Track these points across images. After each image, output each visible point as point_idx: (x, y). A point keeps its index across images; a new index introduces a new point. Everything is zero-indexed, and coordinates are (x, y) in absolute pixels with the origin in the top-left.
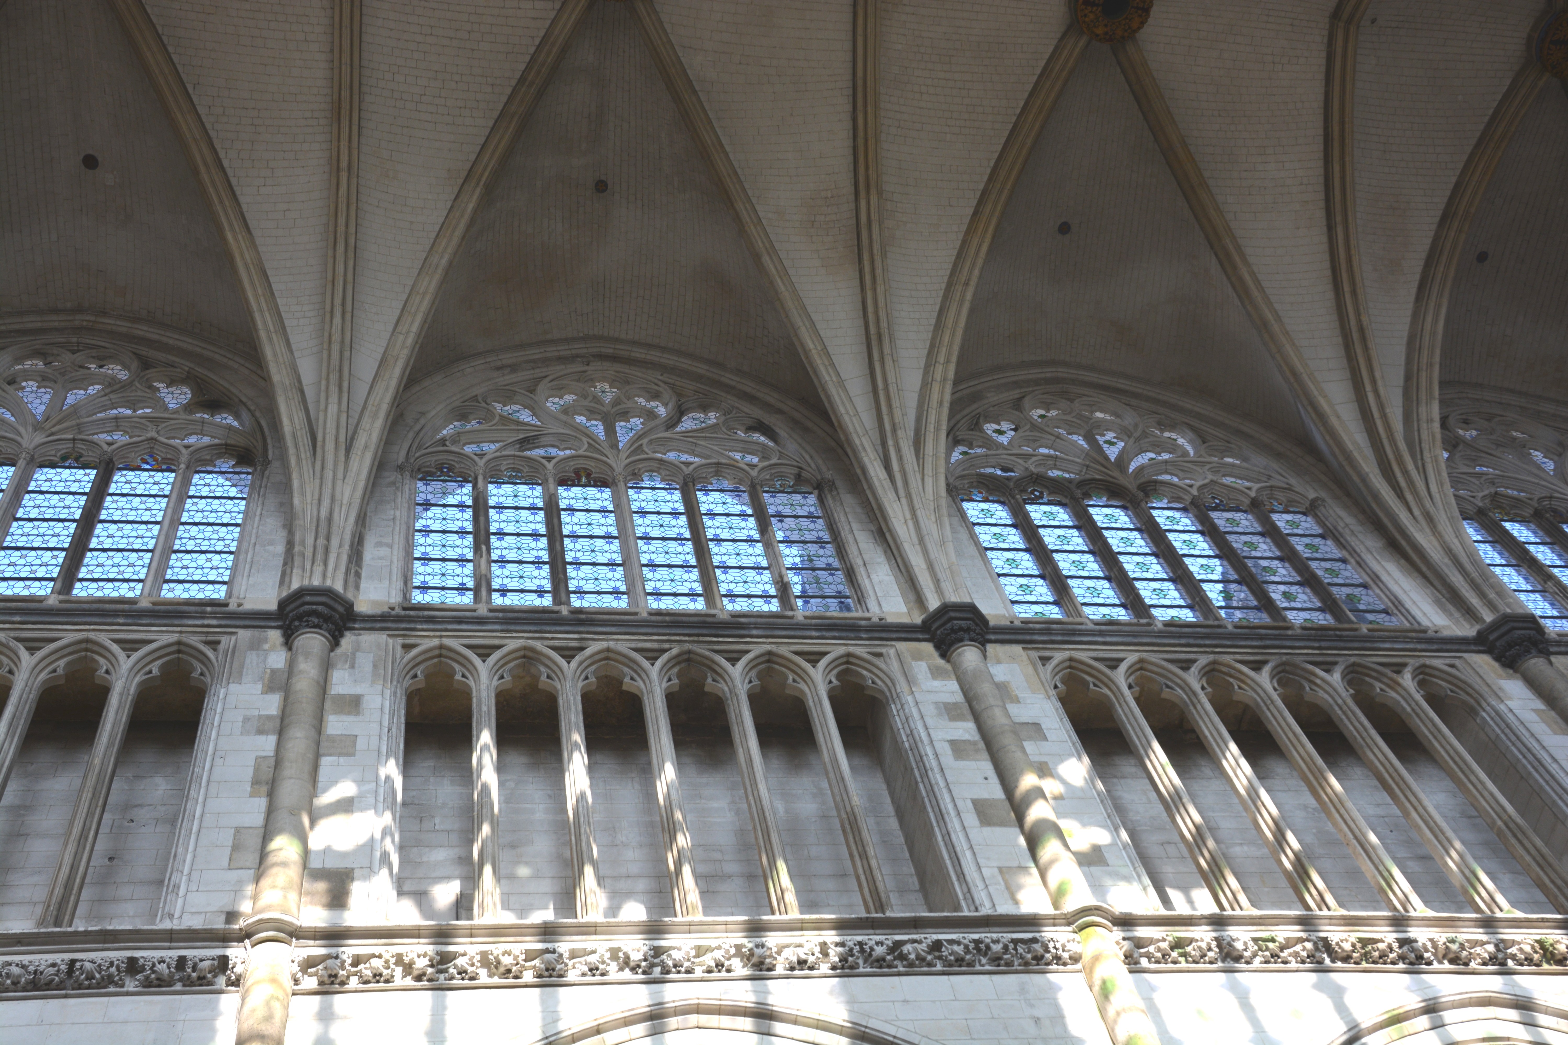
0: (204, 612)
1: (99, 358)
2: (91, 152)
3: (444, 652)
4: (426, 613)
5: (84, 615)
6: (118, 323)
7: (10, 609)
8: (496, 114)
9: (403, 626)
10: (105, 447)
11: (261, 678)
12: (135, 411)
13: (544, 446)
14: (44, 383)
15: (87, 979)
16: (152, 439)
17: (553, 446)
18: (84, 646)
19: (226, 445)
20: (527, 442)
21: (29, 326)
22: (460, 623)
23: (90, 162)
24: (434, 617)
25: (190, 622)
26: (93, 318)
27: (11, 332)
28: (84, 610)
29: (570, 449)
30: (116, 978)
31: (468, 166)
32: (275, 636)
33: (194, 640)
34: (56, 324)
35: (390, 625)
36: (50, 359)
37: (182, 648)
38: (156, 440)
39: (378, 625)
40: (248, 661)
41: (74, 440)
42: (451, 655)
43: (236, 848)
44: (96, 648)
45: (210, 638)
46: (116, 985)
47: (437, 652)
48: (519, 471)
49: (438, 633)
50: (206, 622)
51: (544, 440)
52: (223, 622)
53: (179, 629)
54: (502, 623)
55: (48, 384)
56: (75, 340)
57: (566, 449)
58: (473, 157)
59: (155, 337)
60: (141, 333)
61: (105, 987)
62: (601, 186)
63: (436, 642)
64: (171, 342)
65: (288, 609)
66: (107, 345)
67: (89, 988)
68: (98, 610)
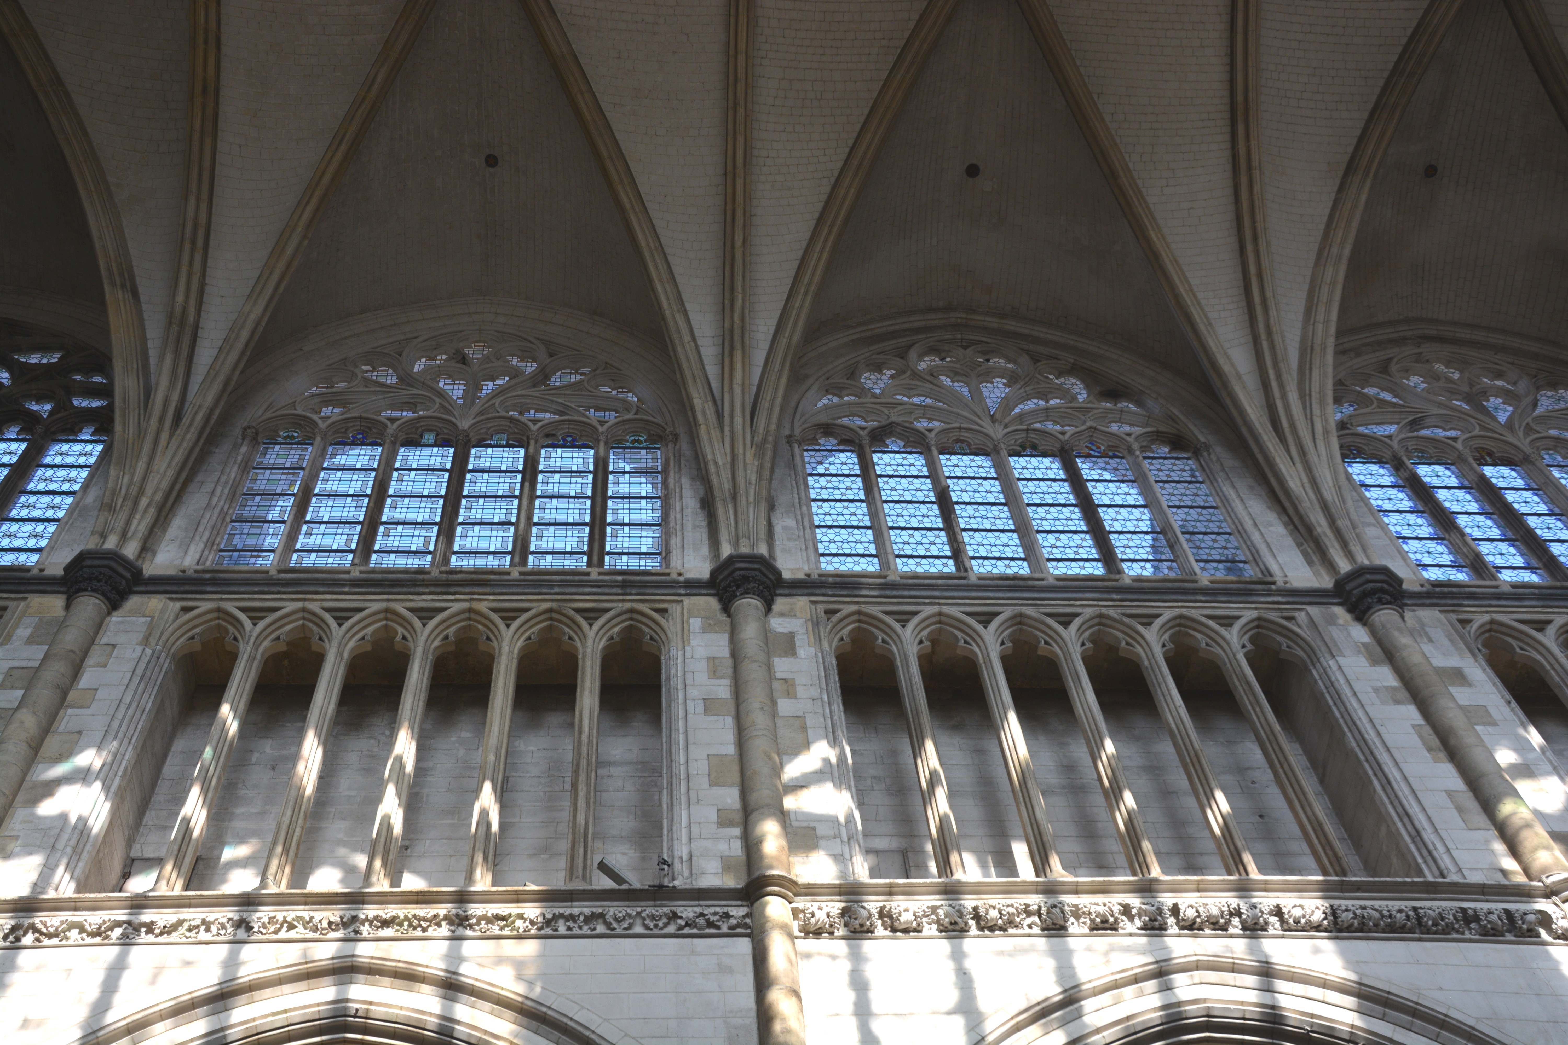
0: (1271, 590)
1: (983, 353)
2: (974, 162)
3: (1495, 627)
4: (1467, 590)
5: (1168, 593)
6: (987, 319)
7: (1107, 587)
8: (1370, 106)
9: (1449, 602)
10: (1061, 436)
11: (1359, 652)
12: (1047, 402)
13: (1428, 427)
14: (957, 378)
15: (1433, 925)
16: (1091, 428)
17: (1436, 427)
18: (1178, 621)
19: (1158, 432)
20: (1416, 424)
21: (916, 325)
22: (1499, 599)
23: (973, 171)
24: (1475, 593)
25: (1262, 599)
26: (964, 316)
27: (905, 330)
28: (1169, 588)
29: (1454, 429)
30: (1456, 926)
31: (1347, 158)
32: (1339, 611)
33: (1273, 616)
34: (936, 322)
35: (1435, 601)
36: (943, 355)
37: (1263, 623)
38: (1095, 428)
39: (1428, 601)
40: (1335, 636)
41: (1027, 430)
42: (1504, 629)
43: (1460, 810)
44: (1190, 623)
45: (1285, 614)
46: (1457, 932)
47: (1488, 627)
48: (1422, 451)
49: (1484, 609)
50: (1276, 599)
51: (1429, 421)
52: (1290, 599)
53: (1253, 606)
54: (1538, 599)
55: (960, 378)
56: (959, 336)
57: (1451, 429)
58: (1351, 149)
59: (1026, 331)
60: (1012, 328)
61: (1449, 934)
62: (1431, 171)
63: (1486, 618)
64: (1042, 335)
65: (1348, 587)
66: (989, 340)
67: (1435, 933)
68: (1179, 588)
